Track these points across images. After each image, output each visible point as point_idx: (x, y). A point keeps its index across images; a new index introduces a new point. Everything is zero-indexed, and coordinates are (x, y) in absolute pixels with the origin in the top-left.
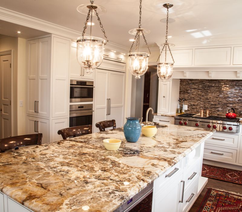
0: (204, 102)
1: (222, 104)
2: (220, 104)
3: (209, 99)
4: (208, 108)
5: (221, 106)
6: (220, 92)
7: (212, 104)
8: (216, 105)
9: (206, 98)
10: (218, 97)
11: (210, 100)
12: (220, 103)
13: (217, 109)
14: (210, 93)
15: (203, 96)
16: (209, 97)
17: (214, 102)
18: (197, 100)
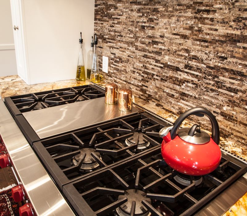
0: (143, 53)
1: (199, 69)
2: (191, 68)
3: (156, 43)
4: (153, 75)
5: (193, 75)
6: (199, 11)
7: (166, 66)
8: (177, 69)
9: (150, 37)
10: (188, 33)
11: (160, 46)
12: (193, 63)
13: (178, 88)
14: (163, 16)
15: (143, 27)
16: (158, 34)
17: (172, 58)
18: (127, 43)
